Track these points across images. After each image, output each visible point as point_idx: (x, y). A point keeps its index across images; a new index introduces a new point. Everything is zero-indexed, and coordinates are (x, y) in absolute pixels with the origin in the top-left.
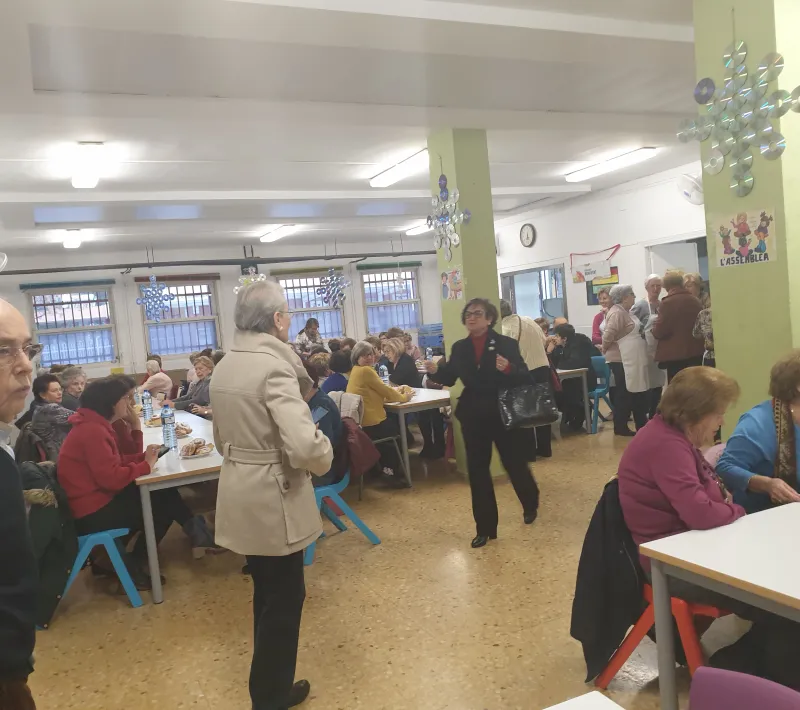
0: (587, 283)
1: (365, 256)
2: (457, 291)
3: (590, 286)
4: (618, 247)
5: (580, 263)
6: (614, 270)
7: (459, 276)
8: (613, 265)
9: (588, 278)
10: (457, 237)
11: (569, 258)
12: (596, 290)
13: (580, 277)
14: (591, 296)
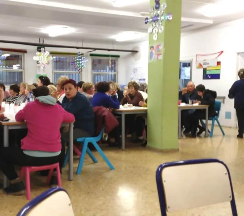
0: (204, 69)
1: (95, 49)
2: (159, 55)
3: (205, 71)
4: (222, 52)
5: (201, 60)
6: (219, 63)
7: (161, 48)
8: (219, 61)
9: (204, 66)
10: (163, 28)
11: (196, 57)
12: (208, 72)
13: (200, 66)
14: (205, 75)
